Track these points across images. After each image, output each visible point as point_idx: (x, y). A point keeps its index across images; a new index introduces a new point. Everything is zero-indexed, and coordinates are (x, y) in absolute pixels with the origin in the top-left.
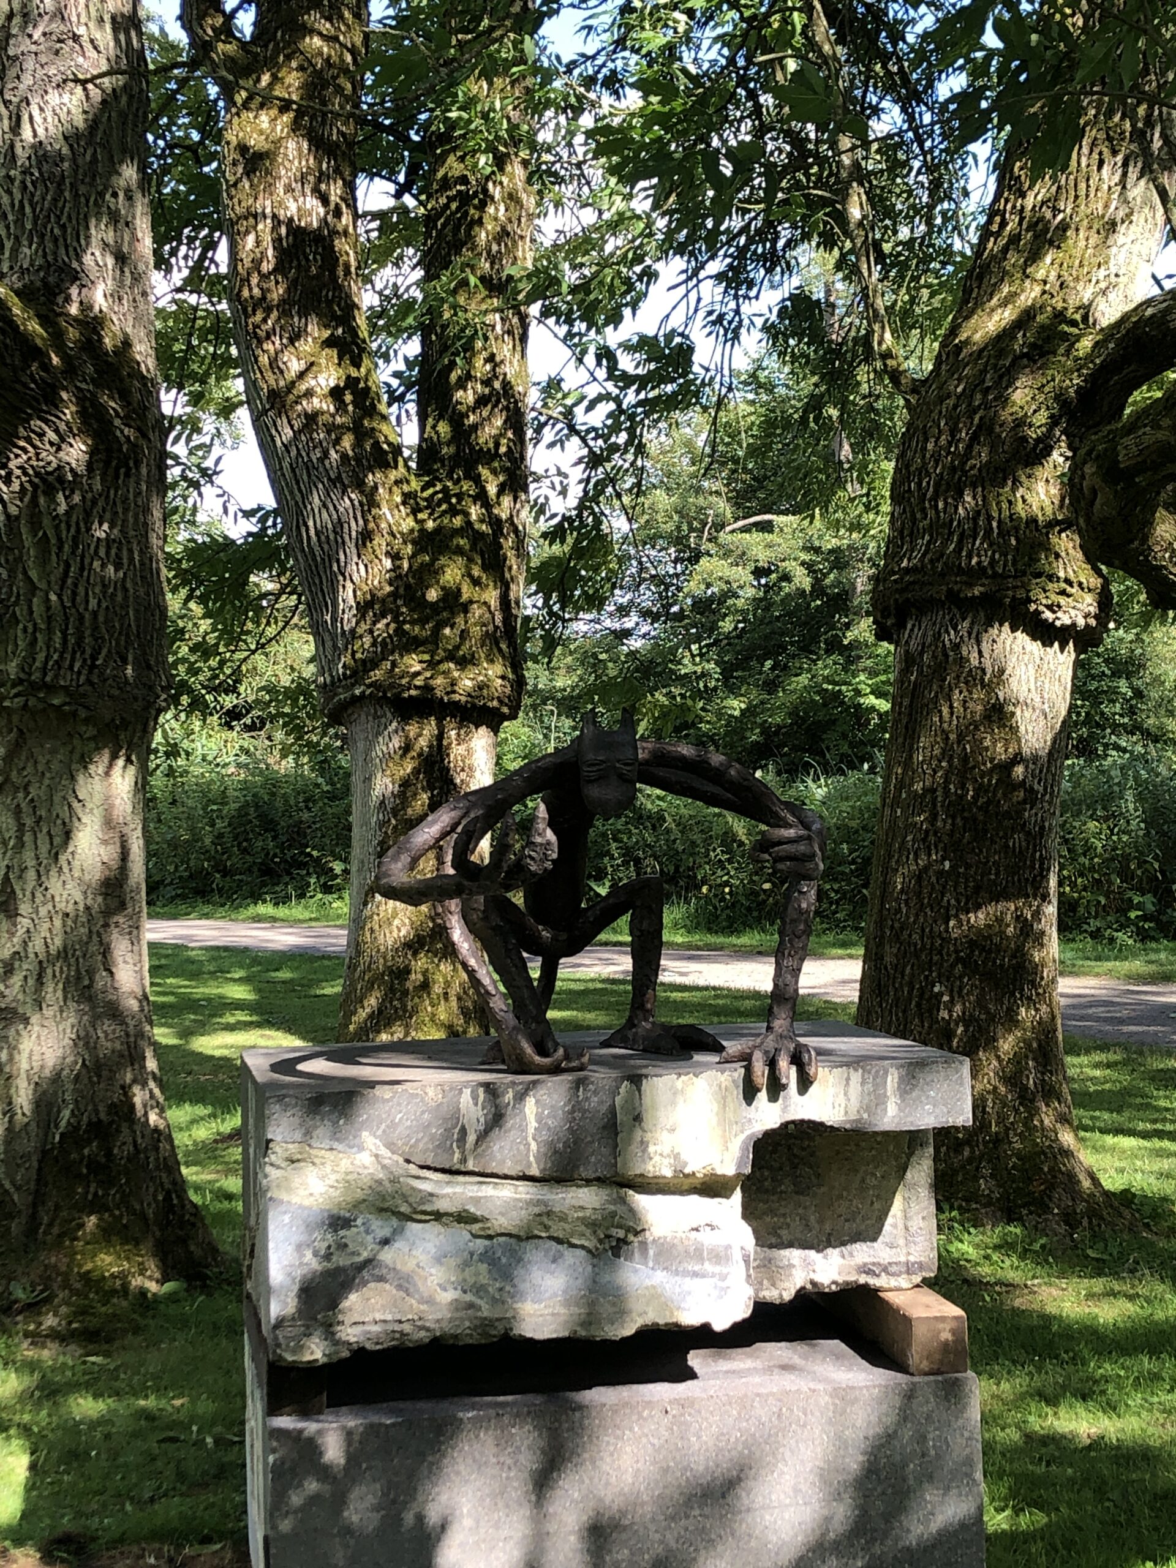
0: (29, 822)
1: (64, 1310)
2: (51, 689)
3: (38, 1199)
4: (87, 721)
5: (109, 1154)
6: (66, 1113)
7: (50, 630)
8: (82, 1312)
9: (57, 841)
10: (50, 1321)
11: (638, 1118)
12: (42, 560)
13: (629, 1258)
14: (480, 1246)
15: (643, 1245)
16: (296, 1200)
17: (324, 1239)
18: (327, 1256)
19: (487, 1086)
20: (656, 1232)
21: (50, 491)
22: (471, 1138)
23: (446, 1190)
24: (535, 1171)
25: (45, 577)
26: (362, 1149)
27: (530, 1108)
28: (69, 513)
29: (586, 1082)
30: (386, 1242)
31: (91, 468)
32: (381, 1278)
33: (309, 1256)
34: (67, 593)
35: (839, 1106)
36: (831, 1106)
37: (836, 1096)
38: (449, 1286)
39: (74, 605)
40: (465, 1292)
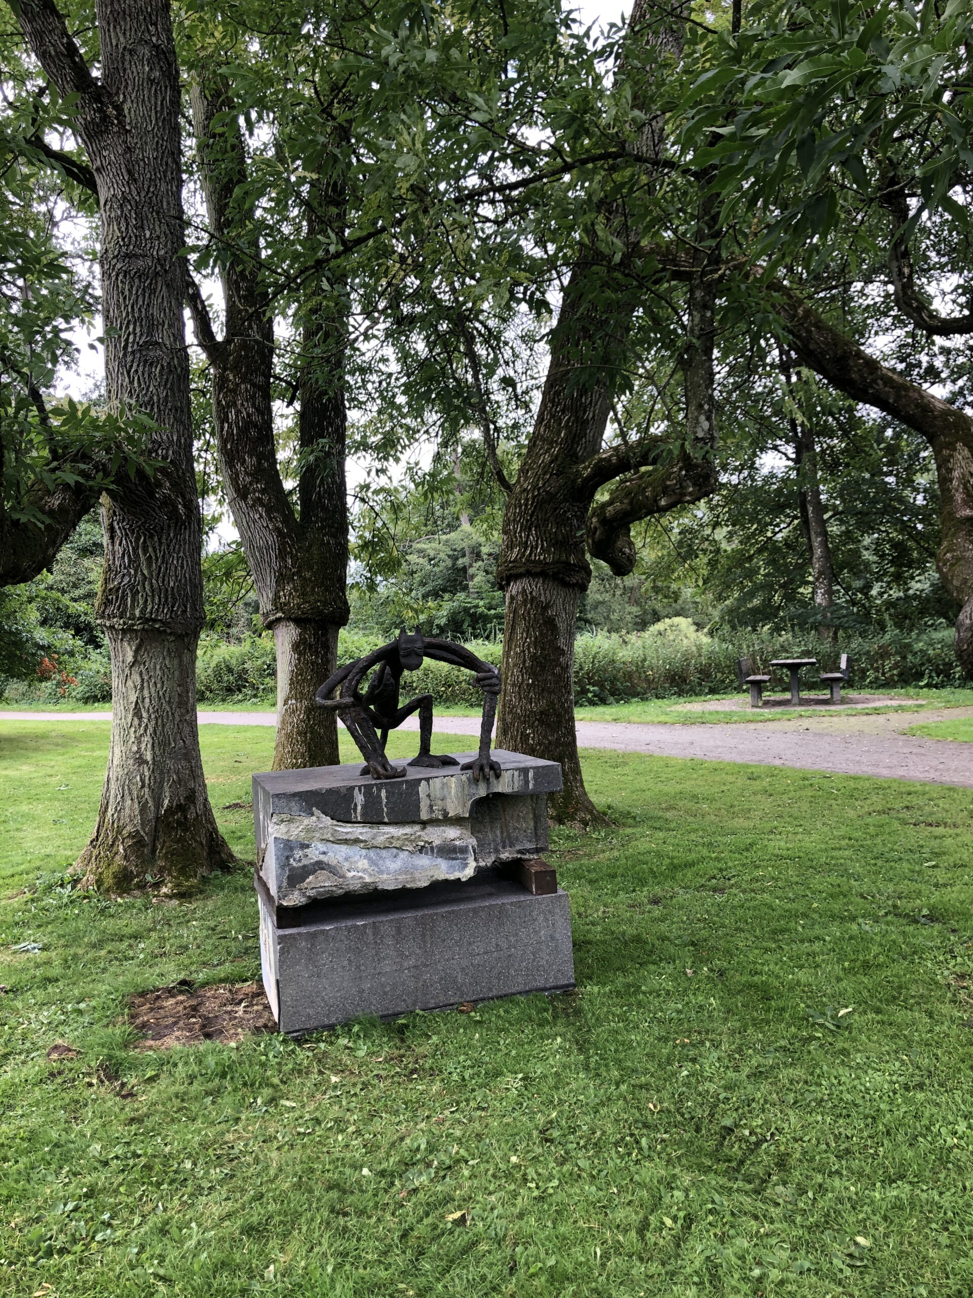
0: (146, 678)
1: (170, 885)
2: (155, 621)
3: (155, 839)
4: (171, 634)
5: (186, 818)
6: (166, 802)
7: (153, 596)
8: (178, 885)
9: (159, 686)
10: (164, 890)
11: (429, 796)
12: (149, 566)
13: (426, 854)
14: (364, 852)
15: (432, 848)
16: (285, 837)
17: (298, 854)
18: (300, 861)
19: (365, 786)
20: (437, 842)
21: (152, 537)
22: (359, 808)
23: (349, 830)
24: (386, 820)
25: (151, 573)
26: (313, 815)
27: (383, 794)
28: (160, 546)
29: (407, 782)
30: (324, 853)
31: (169, 526)
32: (323, 869)
33: (292, 861)
34: (160, 580)
35: (510, 786)
36: (507, 786)
37: (509, 782)
38: (352, 870)
39: (164, 585)
40: (358, 872)
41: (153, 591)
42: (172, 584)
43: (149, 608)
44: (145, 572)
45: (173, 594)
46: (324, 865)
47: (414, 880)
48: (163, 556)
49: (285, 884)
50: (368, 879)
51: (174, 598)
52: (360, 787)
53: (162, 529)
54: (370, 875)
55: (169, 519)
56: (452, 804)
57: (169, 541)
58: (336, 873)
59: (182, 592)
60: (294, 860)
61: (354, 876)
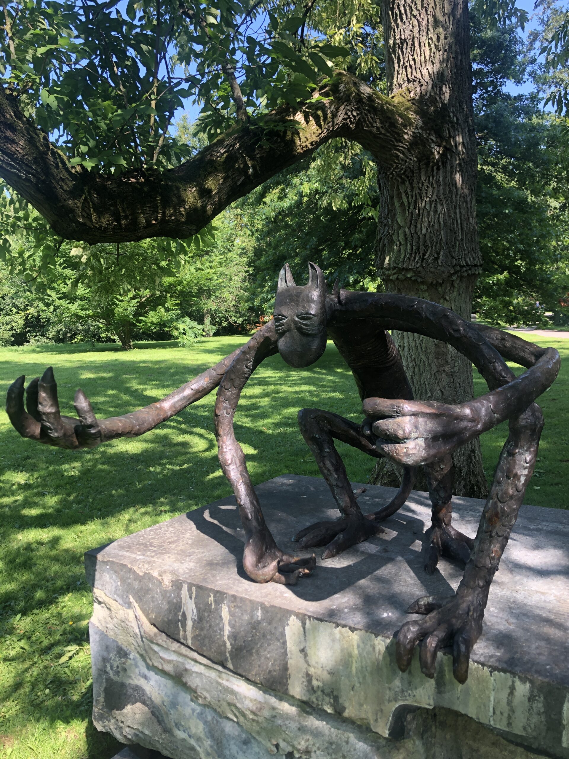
2: (407, 270)
4: (422, 283)
7: (406, 244)
11: (303, 652)
12: (403, 215)
14: (197, 708)
17: (115, 660)
18: (117, 673)
19: (200, 587)
21: (403, 182)
22: (190, 624)
23: (172, 657)
24: (230, 666)
25: (404, 220)
26: (130, 606)
27: (225, 613)
28: (412, 191)
29: (263, 607)
30: (146, 678)
31: (420, 169)
32: (144, 703)
33: (108, 669)
34: (412, 227)
35: (502, 713)
36: (491, 709)
37: (497, 702)
38: (181, 728)
39: (416, 232)
40: (190, 736)
41: (406, 239)
42: (424, 231)
43: (402, 256)
44: (399, 220)
45: (425, 242)
46: (146, 698)
49: (102, 699)
50: (203, 757)
51: (426, 246)
52: (191, 585)
53: (412, 171)
54: (207, 753)
55: (419, 161)
56: (352, 693)
57: (421, 185)
58: (160, 719)
59: (435, 239)
60: (112, 668)
61: (184, 740)
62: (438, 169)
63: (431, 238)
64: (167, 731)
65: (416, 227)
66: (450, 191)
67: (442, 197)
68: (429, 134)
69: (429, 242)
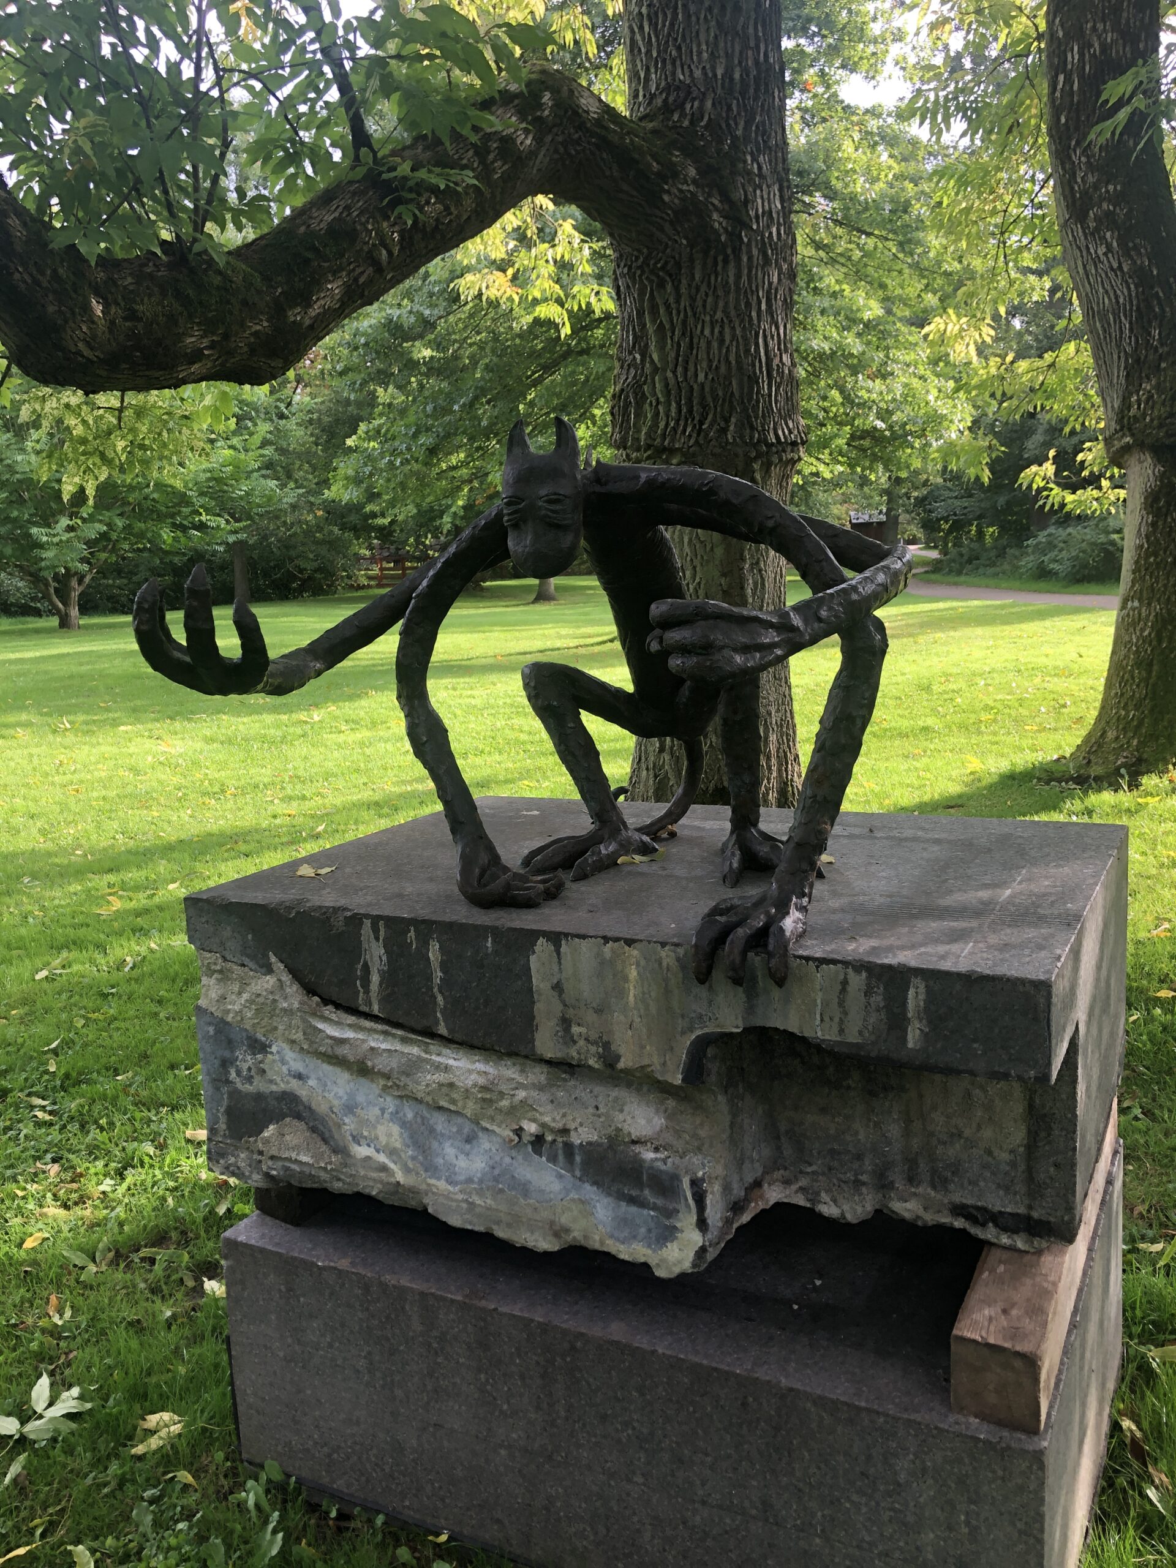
7: (668, 402)
11: (558, 987)
12: (661, 348)
13: (553, 1159)
14: (390, 1104)
15: (569, 1147)
16: (218, 1014)
17: (246, 1060)
18: (249, 1079)
19: (390, 921)
20: (582, 1135)
21: (662, 285)
22: (375, 978)
23: (350, 1034)
24: (442, 1030)
25: (663, 357)
26: (269, 970)
27: (434, 953)
28: (678, 302)
29: (496, 932)
30: (300, 1077)
31: (692, 260)
32: (298, 1117)
33: (233, 1075)
34: (680, 369)
35: (831, 1019)
36: (818, 1017)
37: (826, 1004)
38: (363, 1141)
39: (686, 379)
40: (378, 1151)
41: (668, 393)
42: (701, 377)
43: (662, 425)
44: (655, 357)
45: (703, 397)
46: (301, 1108)
47: (516, 1221)
48: (684, 322)
49: (222, 1126)
50: (400, 1177)
51: (704, 406)
52: (376, 919)
53: (678, 264)
54: (407, 1170)
55: (691, 245)
56: (630, 1033)
57: (693, 291)
58: (327, 1135)
59: (720, 393)
60: (239, 1074)
61: (368, 1158)
62: (726, 261)
63: (713, 390)
64: (340, 1150)
65: (686, 370)
66: (748, 304)
67: (733, 313)
68: (710, 195)
69: (709, 399)
